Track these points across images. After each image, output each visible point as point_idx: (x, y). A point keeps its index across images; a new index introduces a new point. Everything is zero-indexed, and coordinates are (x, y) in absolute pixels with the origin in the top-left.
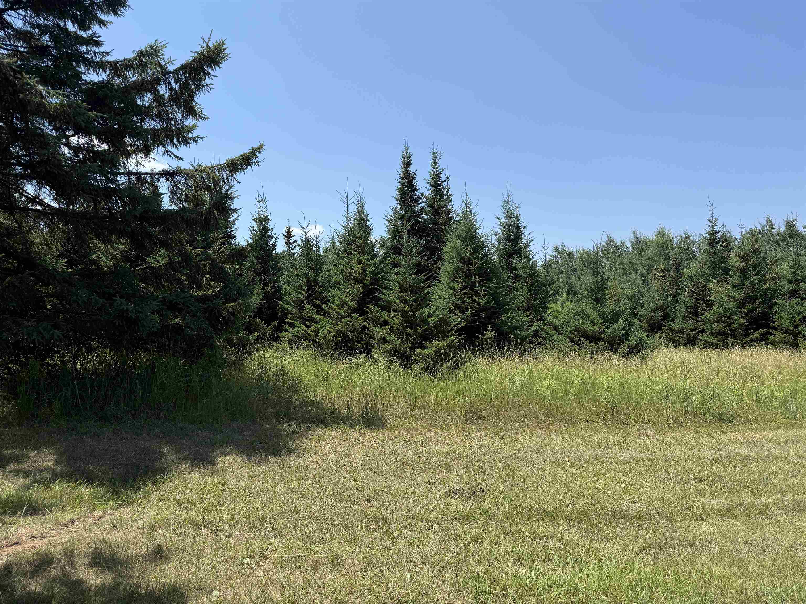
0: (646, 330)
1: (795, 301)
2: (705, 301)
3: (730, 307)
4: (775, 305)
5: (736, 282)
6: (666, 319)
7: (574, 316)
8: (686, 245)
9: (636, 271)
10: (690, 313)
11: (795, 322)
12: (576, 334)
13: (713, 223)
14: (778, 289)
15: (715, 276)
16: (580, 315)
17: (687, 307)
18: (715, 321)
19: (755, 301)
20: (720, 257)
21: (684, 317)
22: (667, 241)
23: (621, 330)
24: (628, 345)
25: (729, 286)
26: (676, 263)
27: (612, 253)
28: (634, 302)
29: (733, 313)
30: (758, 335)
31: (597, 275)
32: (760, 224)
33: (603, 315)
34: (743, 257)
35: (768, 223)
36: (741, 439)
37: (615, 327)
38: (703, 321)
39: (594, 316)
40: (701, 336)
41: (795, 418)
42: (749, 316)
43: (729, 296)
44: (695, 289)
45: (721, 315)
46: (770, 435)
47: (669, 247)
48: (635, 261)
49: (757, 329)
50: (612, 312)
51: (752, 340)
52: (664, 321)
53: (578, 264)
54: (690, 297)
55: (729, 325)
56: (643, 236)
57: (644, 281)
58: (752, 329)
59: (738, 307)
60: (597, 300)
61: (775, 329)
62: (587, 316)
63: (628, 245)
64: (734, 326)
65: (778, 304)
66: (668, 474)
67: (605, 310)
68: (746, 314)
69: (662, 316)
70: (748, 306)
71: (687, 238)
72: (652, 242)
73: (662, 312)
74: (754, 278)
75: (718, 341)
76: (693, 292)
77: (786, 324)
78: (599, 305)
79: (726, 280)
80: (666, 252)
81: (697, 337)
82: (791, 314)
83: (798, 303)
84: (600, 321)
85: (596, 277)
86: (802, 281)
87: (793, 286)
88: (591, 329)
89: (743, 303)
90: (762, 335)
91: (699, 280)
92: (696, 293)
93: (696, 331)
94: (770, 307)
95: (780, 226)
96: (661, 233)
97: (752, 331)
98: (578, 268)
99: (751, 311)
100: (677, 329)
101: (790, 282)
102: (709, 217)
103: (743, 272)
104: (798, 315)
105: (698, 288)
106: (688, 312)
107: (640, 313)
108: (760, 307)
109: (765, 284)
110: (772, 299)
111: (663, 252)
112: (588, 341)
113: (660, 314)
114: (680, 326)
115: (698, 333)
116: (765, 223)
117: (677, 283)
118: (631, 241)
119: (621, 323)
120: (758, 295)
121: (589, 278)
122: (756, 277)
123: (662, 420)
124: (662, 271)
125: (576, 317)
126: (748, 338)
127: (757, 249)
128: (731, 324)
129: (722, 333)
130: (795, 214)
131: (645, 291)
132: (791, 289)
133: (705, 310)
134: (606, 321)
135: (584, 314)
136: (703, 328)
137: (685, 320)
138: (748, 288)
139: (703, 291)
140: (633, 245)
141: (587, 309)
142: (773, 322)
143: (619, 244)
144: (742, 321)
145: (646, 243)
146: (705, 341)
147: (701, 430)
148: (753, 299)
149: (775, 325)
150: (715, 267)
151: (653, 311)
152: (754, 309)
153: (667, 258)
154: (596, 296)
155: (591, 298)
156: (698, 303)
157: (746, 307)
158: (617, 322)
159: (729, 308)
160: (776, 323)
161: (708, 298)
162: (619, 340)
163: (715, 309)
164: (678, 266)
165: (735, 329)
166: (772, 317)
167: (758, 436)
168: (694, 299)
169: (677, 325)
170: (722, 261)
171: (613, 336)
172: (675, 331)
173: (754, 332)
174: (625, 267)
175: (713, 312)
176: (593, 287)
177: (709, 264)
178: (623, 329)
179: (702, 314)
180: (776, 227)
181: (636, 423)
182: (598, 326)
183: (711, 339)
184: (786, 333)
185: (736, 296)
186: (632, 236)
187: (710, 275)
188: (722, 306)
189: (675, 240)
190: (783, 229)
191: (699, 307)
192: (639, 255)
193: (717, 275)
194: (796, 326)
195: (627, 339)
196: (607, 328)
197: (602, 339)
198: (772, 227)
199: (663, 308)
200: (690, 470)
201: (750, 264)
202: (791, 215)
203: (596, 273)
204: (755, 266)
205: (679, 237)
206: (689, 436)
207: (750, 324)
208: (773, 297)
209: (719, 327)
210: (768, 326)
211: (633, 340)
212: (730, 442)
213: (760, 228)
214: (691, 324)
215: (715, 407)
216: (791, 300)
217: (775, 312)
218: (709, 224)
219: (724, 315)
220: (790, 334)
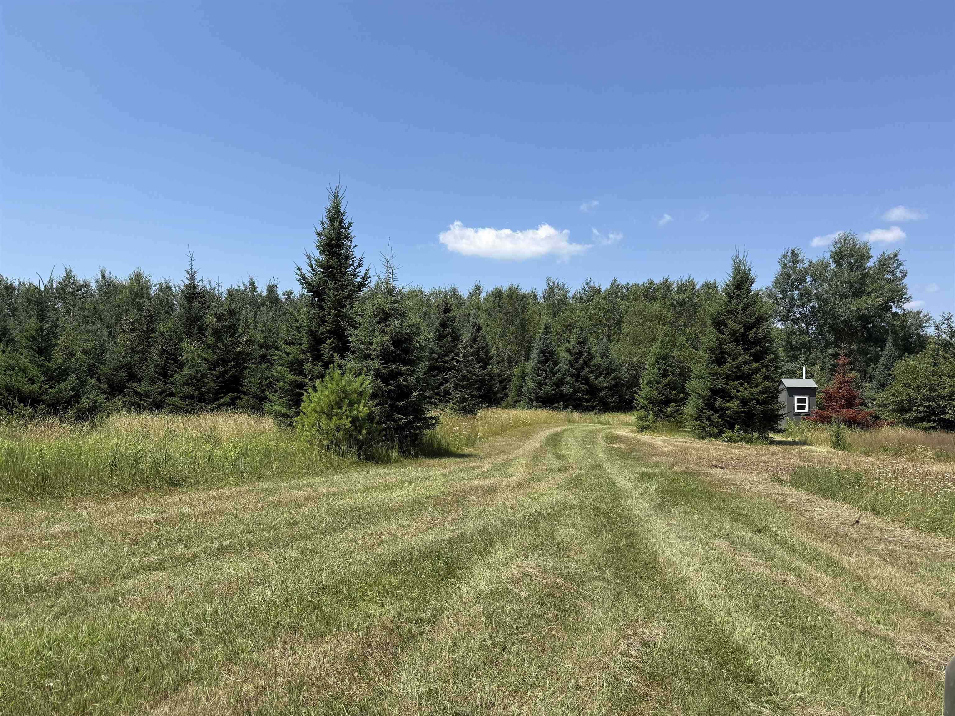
0: (104, 393)
1: (264, 366)
2: (176, 361)
3: (202, 369)
4: (246, 369)
5: (210, 342)
6: (131, 380)
7: (5, 371)
8: (166, 296)
9: (100, 319)
10: (160, 374)
11: (262, 386)
12: (6, 395)
13: (192, 276)
14: (251, 354)
15: (189, 334)
16: (14, 369)
17: (156, 366)
18: (185, 384)
19: (227, 364)
20: (196, 314)
21: (151, 378)
22: (142, 288)
23: (69, 390)
24: (77, 408)
25: (202, 347)
26: (149, 316)
27: (71, 293)
28: (94, 358)
29: (203, 376)
30: (227, 400)
31: (43, 319)
32: (244, 284)
33: (47, 372)
34: (220, 317)
35: (250, 284)
36: (187, 500)
37: (63, 386)
38: (172, 383)
39: (34, 371)
40: (169, 400)
41: (242, 475)
42: (221, 379)
43: (202, 357)
44: (166, 347)
45: (192, 377)
46: (215, 494)
47: (145, 295)
48: (101, 307)
49: (226, 394)
50: (59, 368)
51: (220, 405)
52: (128, 382)
53: (20, 303)
54: (160, 356)
55: (199, 389)
56: (113, 278)
57: (110, 333)
58: (222, 393)
59: (210, 369)
60: (40, 352)
61: (244, 393)
62: (24, 371)
63: (94, 286)
64: (204, 389)
65: (249, 369)
66: (102, 542)
67: (50, 365)
68: (218, 378)
69: (126, 376)
70: (220, 369)
71: (168, 288)
72: (124, 287)
73: (126, 371)
74: (228, 340)
75: (187, 405)
76: (163, 351)
77: (254, 389)
78: (43, 358)
79: (200, 340)
80: (141, 301)
81: (164, 401)
82: (259, 379)
83: (267, 368)
84: (42, 379)
85: (41, 322)
86: (272, 346)
87: (262, 351)
88: (27, 388)
89: (214, 365)
90: (231, 399)
91: (171, 336)
92: (167, 352)
93: (164, 394)
94: (242, 371)
95: (262, 289)
96: (138, 278)
97: (222, 395)
98: (20, 308)
99: (222, 375)
100: (142, 392)
101: (261, 346)
102: (188, 268)
103: (217, 332)
104: (266, 380)
105: (170, 346)
106: (156, 372)
107: (100, 372)
108: (231, 371)
109: (238, 346)
110: (244, 363)
111: (137, 300)
112: (22, 404)
113: (124, 374)
114: (146, 389)
115: (166, 396)
116: (248, 285)
117: (148, 338)
118: (97, 282)
119: (71, 381)
120: (231, 358)
121: (32, 323)
122: (230, 339)
123: (105, 489)
124: (132, 323)
125: (8, 373)
126: (217, 403)
127: (233, 310)
128: (201, 388)
129: (192, 397)
130: (276, 279)
131: (109, 345)
132: (261, 353)
133: (176, 371)
134: (51, 378)
135: (20, 368)
136: (172, 391)
137: (153, 381)
138: (221, 350)
139: (175, 349)
140: (99, 287)
141: (25, 362)
142: (242, 386)
143: (82, 283)
144: (212, 384)
145: (117, 287)
146: (173, 405)
147: (147, 496)
148: (225, 362)
149: (244, 389)
150: (191, 325)
151: (116, 370)
152: (226, 372)
153: (140, 307)
154: (38, 347)
155: (32, 348)
156: (169, 363)
157: (217, 369)
158: (64, 380)
159: (200, 370)
160: (245, 387)
161: (179, 358)
162: (65, 402)
163: (186, 370)
164: (151, 319)
165: (206, 393)
166: (242, 381)
167: (204, 495)
168: (164, 358)
169: (142, 388)
170: (198, 318)
171: (58, 398)
172: (140, 394)
173: (223, 397)
174: (86, 313)
175: (183, 373)
176: (35, 334)
177: (184, 320)
178: (73, 389)
179: (171, 376)
180: (259, 290)
181: (73, 494)
182: (39, 385)
183: (179, 403)
184: (253, 397)
185: (209, 357)
186: (100, 276)
187: (184, 332)
188: (194, 367)
189: (154, 289)
190: (265, 293)
191: (169, 367)
192: (106, 300)
193: (191, 333)
194: (263, 391)
195: (77, 402)
196: (51, 387)
197: (44, 402)
198: (254, 289)
199: (128, 367)
200: (126, 535)
201: (224, 325)
202: (272, 279)
203: (42, 317)
204: (230, 327)
205: (158, 286)
206: (133, 503)
207: (221, 388)
208: (245, 360)
209: (189, 390)
210: (238, 391)
211: (85, 402)
212: (175, 504)
213: (243, 289)
214: (159, 386)
215: (166, 471)
216: (261, 365)
217: (245, 376)
218: (188, 276)
219: (195, 377)
220: (257, 399)
